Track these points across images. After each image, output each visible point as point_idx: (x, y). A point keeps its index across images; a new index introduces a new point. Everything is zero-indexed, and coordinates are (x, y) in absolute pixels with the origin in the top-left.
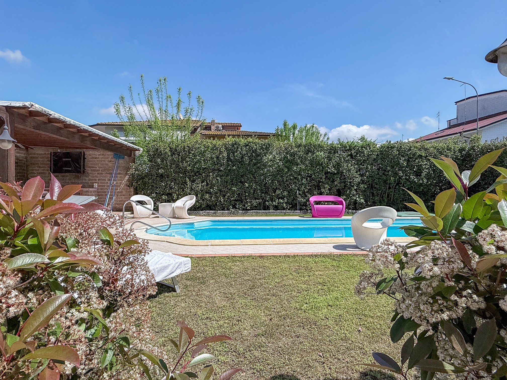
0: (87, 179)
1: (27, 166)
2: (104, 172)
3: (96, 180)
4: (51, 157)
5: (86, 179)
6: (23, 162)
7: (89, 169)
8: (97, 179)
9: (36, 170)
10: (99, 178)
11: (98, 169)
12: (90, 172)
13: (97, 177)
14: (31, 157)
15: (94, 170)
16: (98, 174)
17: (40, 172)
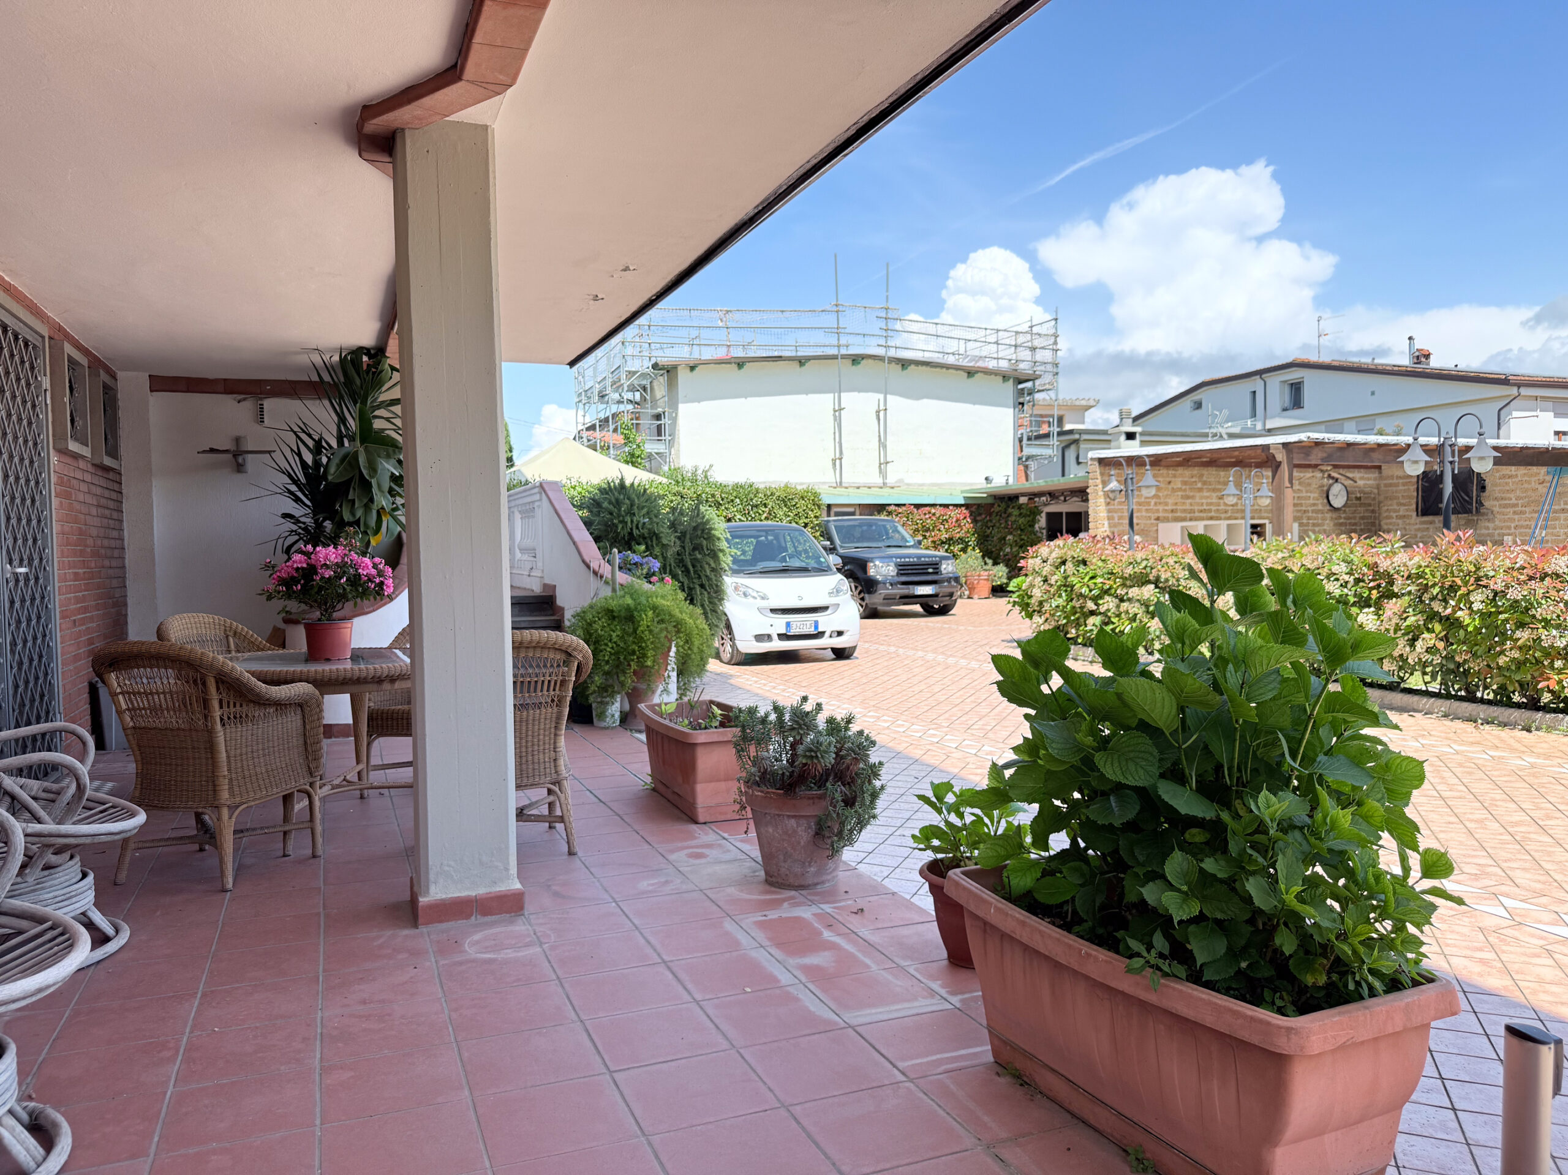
0: (1491, 525)
1: (1380, 503)
2: (1527, 509)
3: (1509, 528)
4: (1418, 482)
5: (1486, 527)
6: (1373, 496)
7: (1496, 503)
8: (1513, 525)
9: (1395, 511)
10: (1517, 523)
11: (1514, 501)
12: (1496, 509)
13: (1512, 520)
14: (1386, 485)
15: (1506, 506)
16: (1515, 513)
17: (1401, 513)
